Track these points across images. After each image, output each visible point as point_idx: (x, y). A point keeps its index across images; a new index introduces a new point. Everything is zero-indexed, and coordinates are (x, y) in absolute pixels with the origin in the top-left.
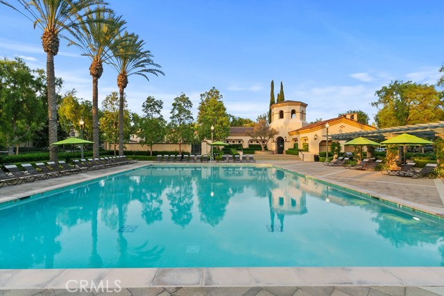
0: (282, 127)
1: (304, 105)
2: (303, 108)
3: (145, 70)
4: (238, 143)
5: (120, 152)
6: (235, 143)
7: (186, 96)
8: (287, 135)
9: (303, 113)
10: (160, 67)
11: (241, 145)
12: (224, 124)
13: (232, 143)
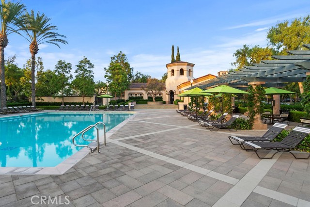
0: (173, 82)
1: (193, 65)
2: (190, 68)
3: (54, 40)
4: (139, 96)
5: (33, 103)
6: (137, 96)
7: (88, 60)
8: (176, 89)
9: (190, 71)
10: (65, 37)
11: (142, 97)
12: (119, 81)
13: (134, 96)
